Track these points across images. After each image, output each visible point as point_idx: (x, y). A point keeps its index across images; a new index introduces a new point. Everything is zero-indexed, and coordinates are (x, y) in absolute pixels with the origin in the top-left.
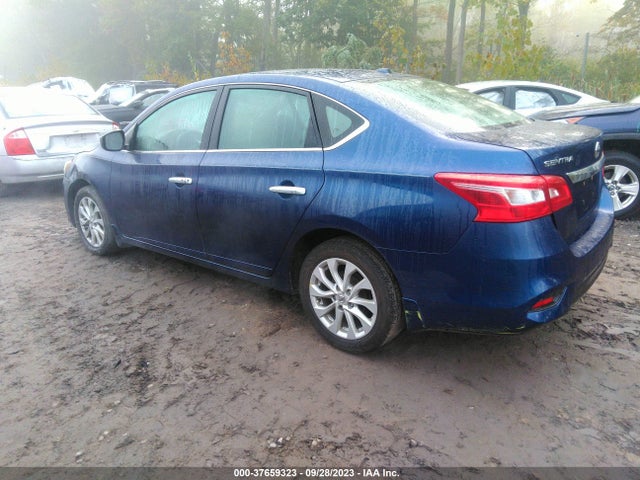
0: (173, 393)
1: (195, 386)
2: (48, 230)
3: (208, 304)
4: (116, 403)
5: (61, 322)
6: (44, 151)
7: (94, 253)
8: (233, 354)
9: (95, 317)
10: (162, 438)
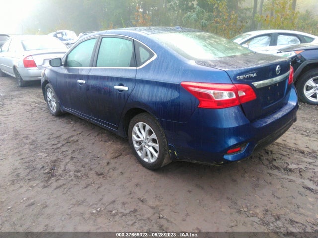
0: (61, 182)
1: (72, 180)
2: (37, 103)
3: (93, 141)
4: (34, 185)
5: (27, 146)
6: (41, 66)
7: (53, 115)
8: (95, 166)
9: (42, 144)
10: (47, 203)
